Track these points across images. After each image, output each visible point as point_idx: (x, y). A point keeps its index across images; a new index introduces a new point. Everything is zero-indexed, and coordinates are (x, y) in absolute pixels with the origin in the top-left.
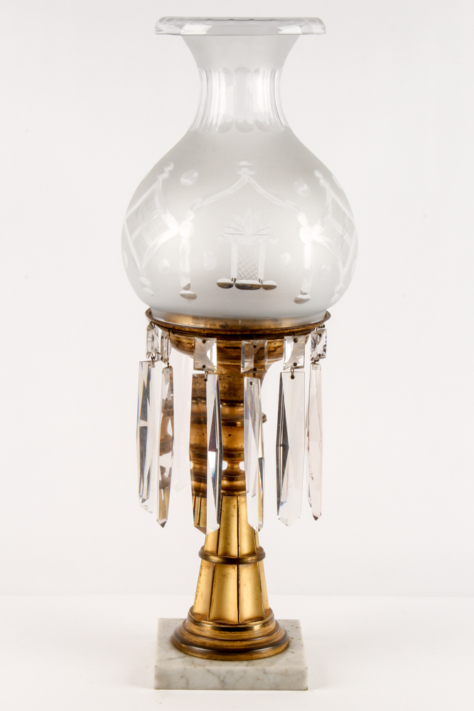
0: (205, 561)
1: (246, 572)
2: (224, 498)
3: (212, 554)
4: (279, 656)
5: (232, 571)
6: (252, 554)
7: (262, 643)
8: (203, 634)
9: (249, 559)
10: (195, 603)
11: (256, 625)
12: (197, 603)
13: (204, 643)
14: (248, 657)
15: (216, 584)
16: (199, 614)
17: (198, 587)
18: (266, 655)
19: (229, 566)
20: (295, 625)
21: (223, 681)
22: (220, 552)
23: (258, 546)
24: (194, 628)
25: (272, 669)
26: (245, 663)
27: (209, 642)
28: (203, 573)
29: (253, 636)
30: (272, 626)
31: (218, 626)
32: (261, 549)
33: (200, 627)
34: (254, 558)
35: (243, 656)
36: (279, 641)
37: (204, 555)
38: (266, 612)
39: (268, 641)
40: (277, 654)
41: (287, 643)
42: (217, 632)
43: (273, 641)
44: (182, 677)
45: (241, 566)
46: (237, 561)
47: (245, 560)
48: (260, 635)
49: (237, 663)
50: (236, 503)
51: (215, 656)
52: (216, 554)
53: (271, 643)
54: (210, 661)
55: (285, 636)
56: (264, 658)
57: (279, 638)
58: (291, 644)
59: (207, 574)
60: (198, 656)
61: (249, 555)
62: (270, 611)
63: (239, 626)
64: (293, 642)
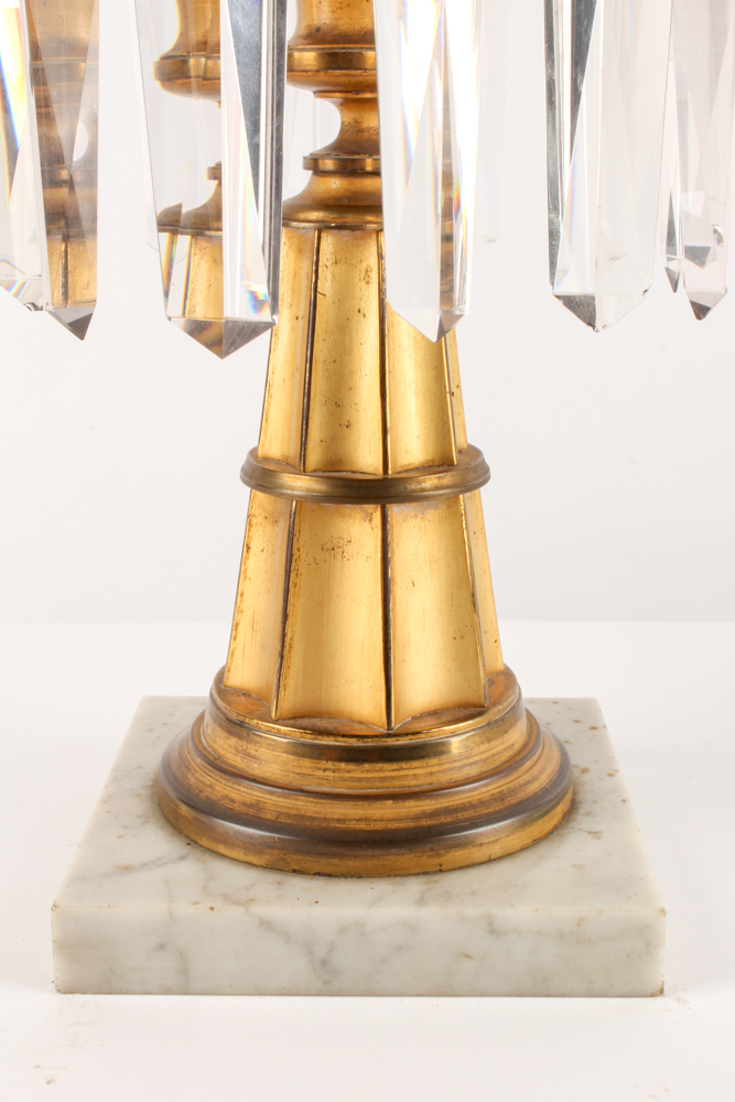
0: (260, 495)
1: (416, 532)
2: (328, 243)
3: (287, 465)
4: (543, 848)
5: (359, 529)
6: (442, 463)
7: (482, 803)
8: (256, 769)
9: (430, 482)
10: (231, 654)
11: (454, 734)
12: (238, 654)
13: (256, 806)
14: (428, 861)
15: (301, 581)
16: (246, 694)
17: (240, 594)
18: (496, 850)
19: (348, 508)
20: (585, 716)
21: (324, 963)
22: (314, 458)
23: (461, 443)
24: (226, 747)
25: (521, 913)
26: (414, 886)
27: (275, 802)
28: (256, 545)
29: (444, 779)
30: (516, 735)
31: (309, 739)
32: (474, 453)
33: (242, 744)
34: (447, 479)
35: (406, 858)
36: (545, 791)
37: (261, 475)
38: (491, 682)
39: (501, 797)
40: (536, 842)
41: (569, 796)
42: (307, 763)
43: (521, 795)
44: (162, 947)
45: (395, 511)
46: (380, 491)
47: (413, 486)
48: (473, 771)
49: (381, 887)
50: (373, 261)
51: (295, 860)
52: (300, 465)
53: (513, 800)
54: (277, 877)
55: (564, 766)
56: (489, 861)
57: (543, 780)
58: (585, 796)
59: (267, 543)
60: (234, 854)
61: (428, 468)
62: (507, 678)
63: (391, 742)
64: (591, 786)
